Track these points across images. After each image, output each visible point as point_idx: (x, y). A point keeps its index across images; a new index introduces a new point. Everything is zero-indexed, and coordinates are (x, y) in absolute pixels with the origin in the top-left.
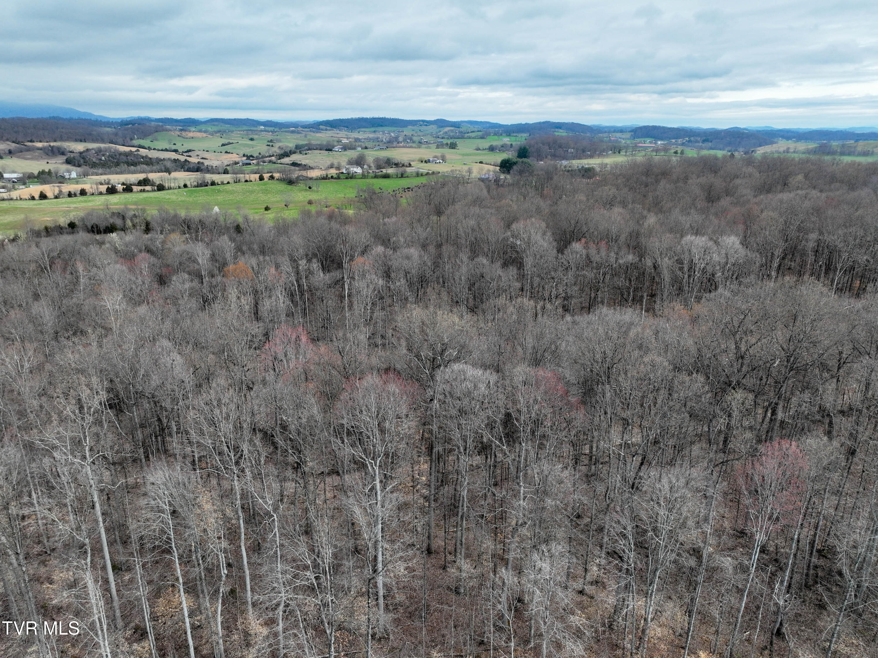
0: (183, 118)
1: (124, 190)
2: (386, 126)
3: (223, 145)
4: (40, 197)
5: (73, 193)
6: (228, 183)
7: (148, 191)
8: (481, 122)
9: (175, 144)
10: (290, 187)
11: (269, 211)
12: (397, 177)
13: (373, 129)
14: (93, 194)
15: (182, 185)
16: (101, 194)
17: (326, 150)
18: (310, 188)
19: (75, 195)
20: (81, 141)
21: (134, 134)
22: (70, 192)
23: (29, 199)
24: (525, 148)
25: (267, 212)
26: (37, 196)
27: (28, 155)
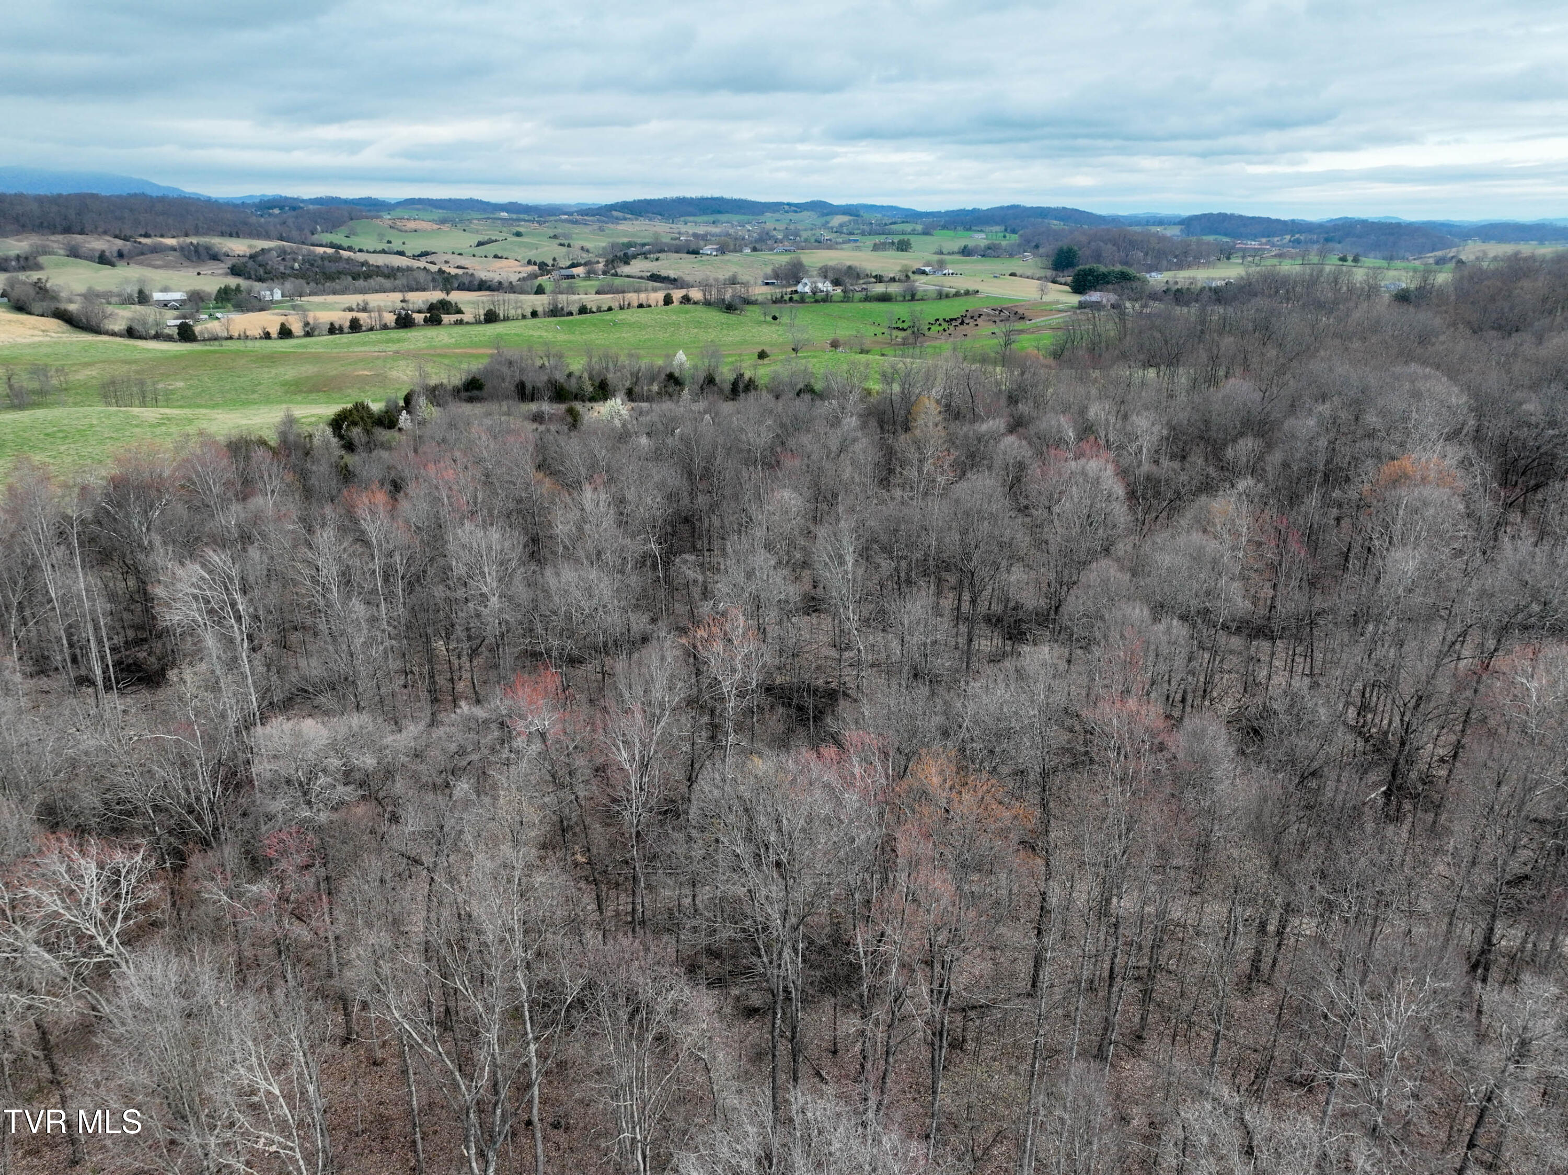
0: (357, 197)
1: (426, 320)
2: (727, 212)
3: (480, 244)
4: (280, 333)
5: (337, 326)
6: (610, 309)
7: (467, 323)
8: (883, 207)
9: (389, 242)
10: (732, 318)
11: (766, 361)
12: (904, 300)
13: (711, 218)
14: (371, 329)
15: (528, 312)
16: (385, 327)
17: (688, 253)
18: (775, 318)
19: (341, 330)
20: (231, 235)
21: (316, 223)
22: (332, 324)
23: (261, 338)
24: (1070, 250)
25: (761, 362)
26: (274, 334)
27: (157, 259)
